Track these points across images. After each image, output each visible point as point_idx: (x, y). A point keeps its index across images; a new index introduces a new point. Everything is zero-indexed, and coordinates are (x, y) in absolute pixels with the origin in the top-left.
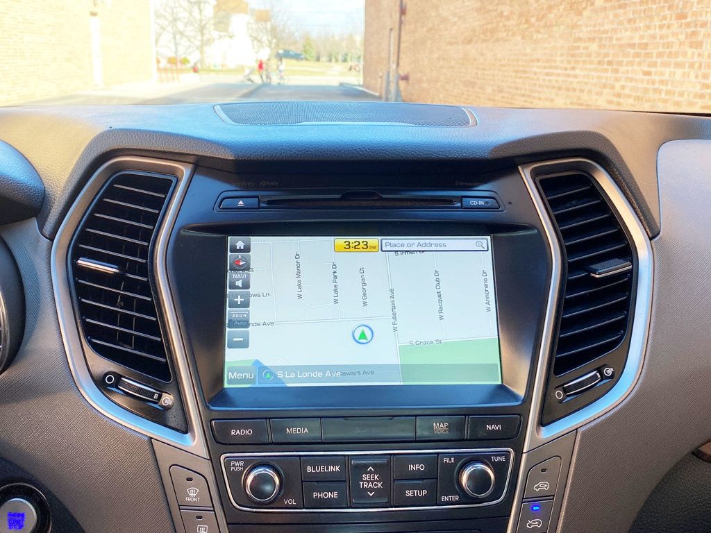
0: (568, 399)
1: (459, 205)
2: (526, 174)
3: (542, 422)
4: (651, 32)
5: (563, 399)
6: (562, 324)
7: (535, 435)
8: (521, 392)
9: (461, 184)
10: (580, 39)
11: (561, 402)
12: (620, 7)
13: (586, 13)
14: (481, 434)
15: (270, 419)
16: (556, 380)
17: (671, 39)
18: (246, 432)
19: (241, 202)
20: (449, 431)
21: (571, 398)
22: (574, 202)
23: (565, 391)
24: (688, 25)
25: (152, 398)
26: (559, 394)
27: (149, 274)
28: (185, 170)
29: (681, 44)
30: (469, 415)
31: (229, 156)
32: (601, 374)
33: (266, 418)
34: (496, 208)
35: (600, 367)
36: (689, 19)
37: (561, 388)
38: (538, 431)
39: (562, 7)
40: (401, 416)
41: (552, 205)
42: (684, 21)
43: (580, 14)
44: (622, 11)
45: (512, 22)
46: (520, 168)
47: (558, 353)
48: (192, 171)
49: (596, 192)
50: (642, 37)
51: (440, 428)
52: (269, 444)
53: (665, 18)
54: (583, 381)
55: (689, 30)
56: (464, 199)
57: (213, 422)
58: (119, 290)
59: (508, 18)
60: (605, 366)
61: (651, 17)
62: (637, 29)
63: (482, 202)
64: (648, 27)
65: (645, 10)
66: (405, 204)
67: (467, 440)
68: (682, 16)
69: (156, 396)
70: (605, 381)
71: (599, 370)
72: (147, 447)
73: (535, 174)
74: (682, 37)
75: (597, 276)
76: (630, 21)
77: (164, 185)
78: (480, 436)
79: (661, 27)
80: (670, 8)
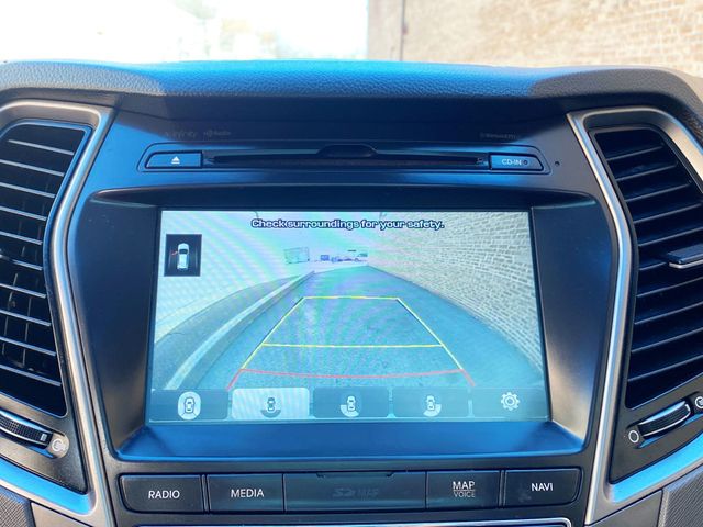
0: (647, 442)
1: (486, 163)
2: (577, 125)
3: (611, 479)
4: (655, 46)
5: (640, 444)
6: (634, 334)
7: (602, 498)
8: (580, 433)
9: (488, 136)
10: (581, 54)
11: (637, 447)
12: (623, 21)
13: (589, 28)
14: (524, 498)
15: (206, 474)
16: (629, 415)
17: (675, 52)
18: (171, 494)
19: (176, 159)
20: (476, 492)
21: (651, 440)
22: (640, 168)
23: (642, 430)
24: (693, 38)
25: (38, 439)
26: (634, 437)
27: (45, 260)
28: (100, 116)
29: (686, 57)
30: (505, 469)
31: (157, 91)
32: (692, 406)
33: (201, 474)
34: (538, 171)
35: (691, 395)
36: (694, 32)
37: (636, 427)
38: (606, 491)
39: (563, 23)
40: (404, 471)
41: (615, 169)
42: (688, 34)
43: (581, 29)
44: (624, 26)
45: (513, 39)
46: (569, 117)
47: (630, 376)
48: (110, 117)
49: (671, 154)
50: (645, 51)
51: (463, 489)
52: (204, 512)
53: (669, 31)
54: (668, 416)
55: (694, 44)
56: (493, 156)
57: (123, 478)
58: (11, 284)
59: (510, 35)
60: (696, 394)
61: (654, 31)
62: (640, 43)
63: (518, 162)
64: (652, 41)
65: (648, 25)
66: (409, 163)
67: (502, 507)
68: (686, 29)
69: (43, 437)
70: (696, 417)
71: (688, 400)
72: (23, 516)
73: (590, 126)
74: (687, 50)
75: (680, 267)
76: (633, 35)
77: (72, 138)
78: (521, 500)
79: (665, 41)
80: (674, 21)
